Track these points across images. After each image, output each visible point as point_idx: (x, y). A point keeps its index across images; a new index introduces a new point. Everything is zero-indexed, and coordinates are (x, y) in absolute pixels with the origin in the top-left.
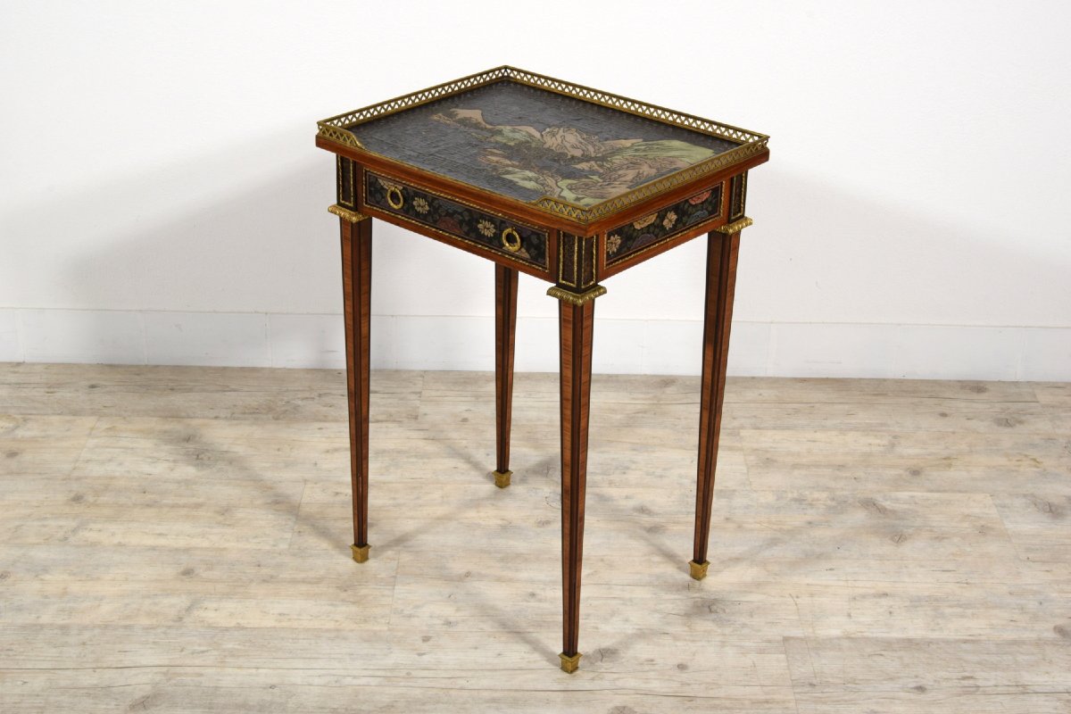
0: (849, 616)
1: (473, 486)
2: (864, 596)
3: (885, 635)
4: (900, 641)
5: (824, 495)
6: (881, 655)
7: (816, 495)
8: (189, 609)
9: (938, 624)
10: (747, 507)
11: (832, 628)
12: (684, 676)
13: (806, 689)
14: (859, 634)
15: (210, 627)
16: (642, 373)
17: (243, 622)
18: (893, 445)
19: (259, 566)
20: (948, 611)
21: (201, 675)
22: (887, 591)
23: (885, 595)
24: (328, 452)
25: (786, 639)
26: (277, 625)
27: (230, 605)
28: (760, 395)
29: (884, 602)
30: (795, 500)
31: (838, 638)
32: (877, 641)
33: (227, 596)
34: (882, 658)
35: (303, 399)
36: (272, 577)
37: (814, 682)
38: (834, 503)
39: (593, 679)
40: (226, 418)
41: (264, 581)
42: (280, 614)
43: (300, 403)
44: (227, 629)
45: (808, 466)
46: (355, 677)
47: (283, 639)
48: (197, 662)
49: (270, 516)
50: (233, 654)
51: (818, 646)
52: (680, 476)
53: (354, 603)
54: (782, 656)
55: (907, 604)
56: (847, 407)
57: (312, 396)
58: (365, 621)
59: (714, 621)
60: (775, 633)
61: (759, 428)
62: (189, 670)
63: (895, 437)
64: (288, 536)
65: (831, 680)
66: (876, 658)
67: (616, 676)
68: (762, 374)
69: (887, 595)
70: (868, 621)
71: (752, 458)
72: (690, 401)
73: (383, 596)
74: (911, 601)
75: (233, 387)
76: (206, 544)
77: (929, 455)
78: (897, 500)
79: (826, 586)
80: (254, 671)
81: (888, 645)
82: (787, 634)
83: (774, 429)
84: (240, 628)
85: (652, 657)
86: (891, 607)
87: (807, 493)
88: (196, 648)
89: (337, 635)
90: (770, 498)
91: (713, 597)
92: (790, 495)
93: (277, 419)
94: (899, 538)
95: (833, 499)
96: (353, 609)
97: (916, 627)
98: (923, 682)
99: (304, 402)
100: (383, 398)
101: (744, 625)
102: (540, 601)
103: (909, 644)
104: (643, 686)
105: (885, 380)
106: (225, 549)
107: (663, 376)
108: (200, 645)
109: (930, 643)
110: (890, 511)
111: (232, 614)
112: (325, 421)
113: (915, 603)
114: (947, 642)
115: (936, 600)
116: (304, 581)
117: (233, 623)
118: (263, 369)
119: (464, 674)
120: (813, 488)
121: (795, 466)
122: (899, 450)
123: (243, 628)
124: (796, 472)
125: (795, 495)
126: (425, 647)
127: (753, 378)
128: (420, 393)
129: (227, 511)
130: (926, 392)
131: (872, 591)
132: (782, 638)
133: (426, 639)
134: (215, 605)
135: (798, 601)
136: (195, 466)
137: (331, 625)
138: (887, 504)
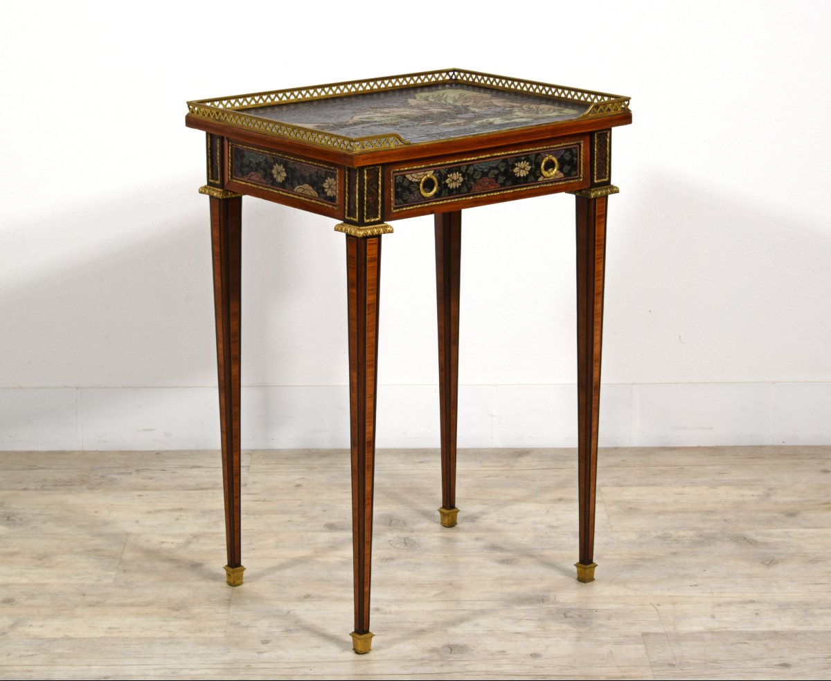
0: (713, 617)
1: (310, 534)
2: (729, 604)
3: (750, 629)
4: (764, 633)
5: (691, 533)
6: (746, 643)
7: (682, 533)
8: (12, 627)
9: (807, 621)
10: (607, 544)
11: (695, 626)
12: (537, 661)
13: (665, 668)
14: (723, 630)
15: (35, 638)
16: (493, 446)
17: (70, 635)
18: (768, 495)
19: (84, 595)
20: (818, 612)
21: (31, 671)
22: (754, 599)
23: (752, 602)
24: (150, 512)
25: (644, 635)
26: (106, 635)
27: (56, 623)
28: (624, 461)
29: (751, 607)
30: (660, 537)
31: (700, 633)
32: (741, 633)
33: (53, 616)
34: (746, 645)
35: (119, 474)
36: (98, 602)
37: (674, 663)
38: (701, 539)
39: (442, 666)
40: (36, 489)
41: (90, 605)
42: (110, 628)
43: (116, 477)
44: (55, 640)
45: (675, 512)
46: (192, 669)
47: (114, 645)
48: (26, 662)
49: (92, 560)
50: (61, 656)
51: (679, 638)
52: (535, 523)
53: (187, 619)
54: (641, 646)
55: (776, 607)
56: (718, 468)
57: (129, 471)
58: (200, 631)
59: (569, 623)
60: (635, 630)
61: (621, 486)
62: (17, 668)
63: (771, 489)
64: (113, 573)
65: (691, 661)
66: (740, 645)
67: (466, 663)
68: (627, 445)
69: (754, 602)
70: (732, 620)
71: (614, 508)
72: (545, 467)
73: (218, 613)
74: (779, 606)
75: (41, 466)
76: (24, 581)
77: (806, 501)
78: (770, 535)
79: (690, 597)
80: (86, 668)
81: (753, 636)
82: (645, 631)
83: (638, 485)
84: (67, 638)
85: (504, 649)
86: (758, 610)
87: (672, 532)
88: (23, 653)
89: (172, 640)
90: (633, 537)
91: (569, 607)
92: (654, 534)
93: (93, 489)
94: (770, 562)
95: (701, 536)
96: (187, 623)
97: (784, 623)
98: (788, 661)
99: (121, 476)
100: (208, 471)
101: (601, 626)
102: (385, 613)
103: (776, 635)
104: (496, 669)
105: (762, 447)
106: (45, 584)
107: (516, 449)
108: (27, 651)
109: (797, 634)
110: (762, 543)
111: (58, 630)
112: (145, 490)
113: (783, 607)
114: (815, 633)
115: (807, 604)
116: (132, 605)
117: (61, 635)
118: (73, 452)
119: (306, 665)
120: (679, 528)
121: (659, 513)
122: (774, 498)
123: (71, 639)
124: (661, 517)
125: (660, 533)
126: (264, 647)
127: (616, 448)
128: (249, 466)
129: (45, 557)
130: (808, 455)
131: (740, 600)
132: (640, 634)
133: (265, 642)
134: (40, 623)
135: (660, 608)
136: (7, 525)
137: (165, 634)
138: (759, 539)
